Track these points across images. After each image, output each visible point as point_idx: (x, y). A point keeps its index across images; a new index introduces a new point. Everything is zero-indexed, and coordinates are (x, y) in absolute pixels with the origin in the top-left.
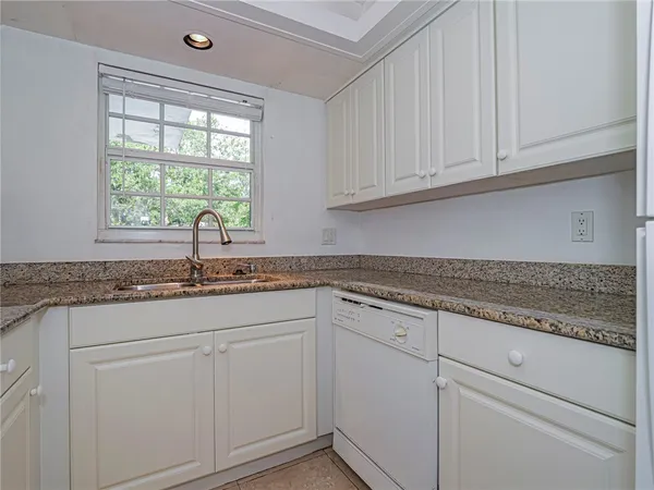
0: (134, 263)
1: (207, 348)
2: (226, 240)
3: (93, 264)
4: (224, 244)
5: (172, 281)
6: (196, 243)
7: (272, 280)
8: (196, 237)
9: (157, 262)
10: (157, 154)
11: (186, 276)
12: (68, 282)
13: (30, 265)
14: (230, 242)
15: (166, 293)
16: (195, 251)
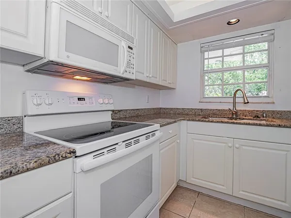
0: (211, 110)
1: (230, 145)
2: (246, 101)
3: (198, 109)
4: (245, 103)
5: (224, 118)
6: (234, 103)
7: (273, 122)
8: (234, 100)
9: (219, 110)
10: (221, 69)
11: (230, 116)
12: (191, 115)
13: (183, 109)
14: (248, 103)
15: (215, 120)
16: (234, 106)
